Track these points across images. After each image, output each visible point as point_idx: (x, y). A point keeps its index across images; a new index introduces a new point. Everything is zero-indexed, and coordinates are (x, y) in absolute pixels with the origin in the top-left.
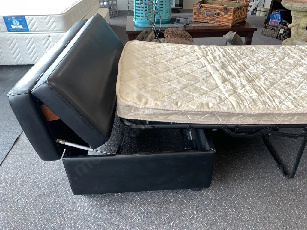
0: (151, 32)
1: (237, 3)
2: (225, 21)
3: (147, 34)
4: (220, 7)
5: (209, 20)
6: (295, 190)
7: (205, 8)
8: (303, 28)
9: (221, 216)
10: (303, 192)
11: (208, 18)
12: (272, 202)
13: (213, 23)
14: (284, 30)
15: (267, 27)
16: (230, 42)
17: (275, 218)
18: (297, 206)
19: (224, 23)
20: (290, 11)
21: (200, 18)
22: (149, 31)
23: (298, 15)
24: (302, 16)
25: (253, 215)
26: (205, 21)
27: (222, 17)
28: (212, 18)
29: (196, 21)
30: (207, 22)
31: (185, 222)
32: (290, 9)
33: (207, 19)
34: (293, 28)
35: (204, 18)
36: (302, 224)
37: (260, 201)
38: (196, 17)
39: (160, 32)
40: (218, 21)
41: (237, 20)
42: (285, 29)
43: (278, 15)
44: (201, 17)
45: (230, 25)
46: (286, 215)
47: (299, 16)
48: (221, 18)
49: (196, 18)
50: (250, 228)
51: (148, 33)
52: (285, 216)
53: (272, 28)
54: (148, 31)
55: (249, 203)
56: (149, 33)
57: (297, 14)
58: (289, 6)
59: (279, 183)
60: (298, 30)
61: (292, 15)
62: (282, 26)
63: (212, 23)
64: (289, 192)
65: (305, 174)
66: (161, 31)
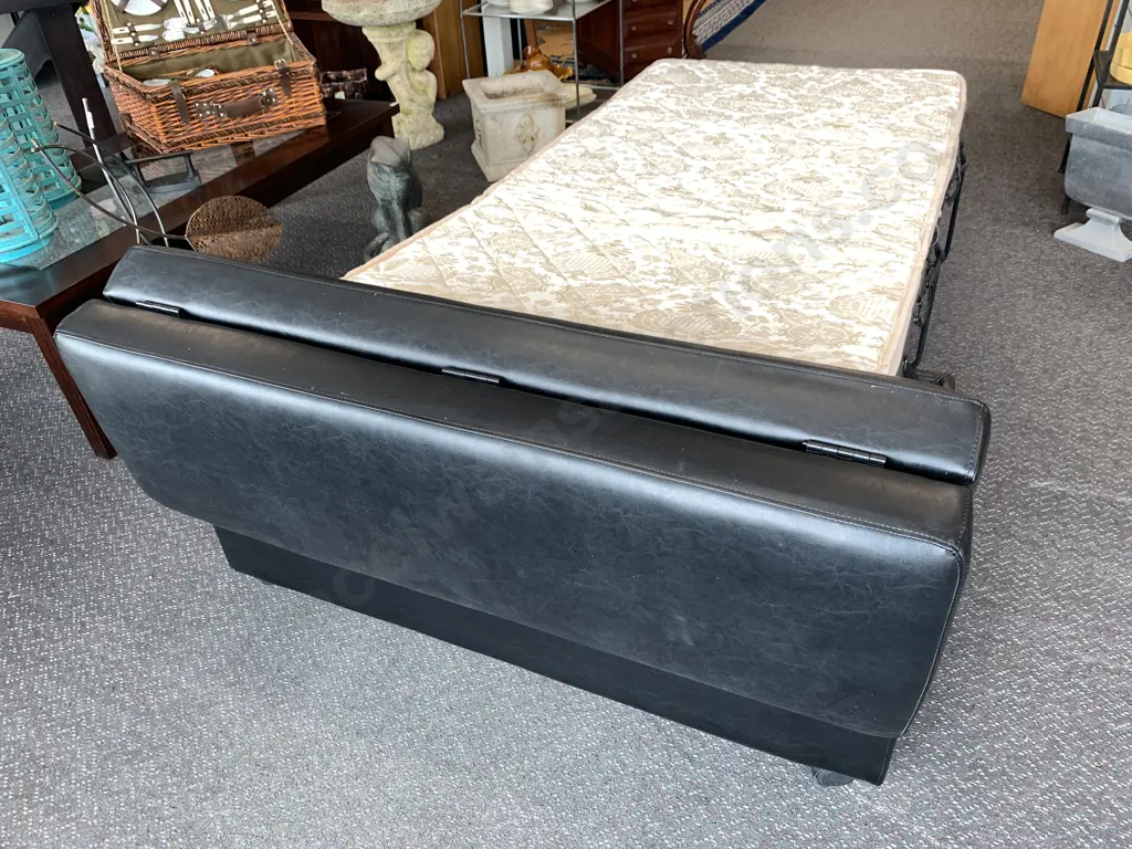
1: (254, 45)
2: (300, 114)
4: (259, 73)
7: (203, 91)
13: (256, 136)
19: (297, 125)
20: (360, 28)
23: (397, 35)
27: (280, 106)
32: (359, 24)
34: (397, 78)
35: (214, 129)
40: (272, 123)
44: (198, 133)
45: (322, 121)
47: (399, 39)
48: (279, 110)
57: (393, 34)
58: (372, 16)
61: (370, 39)
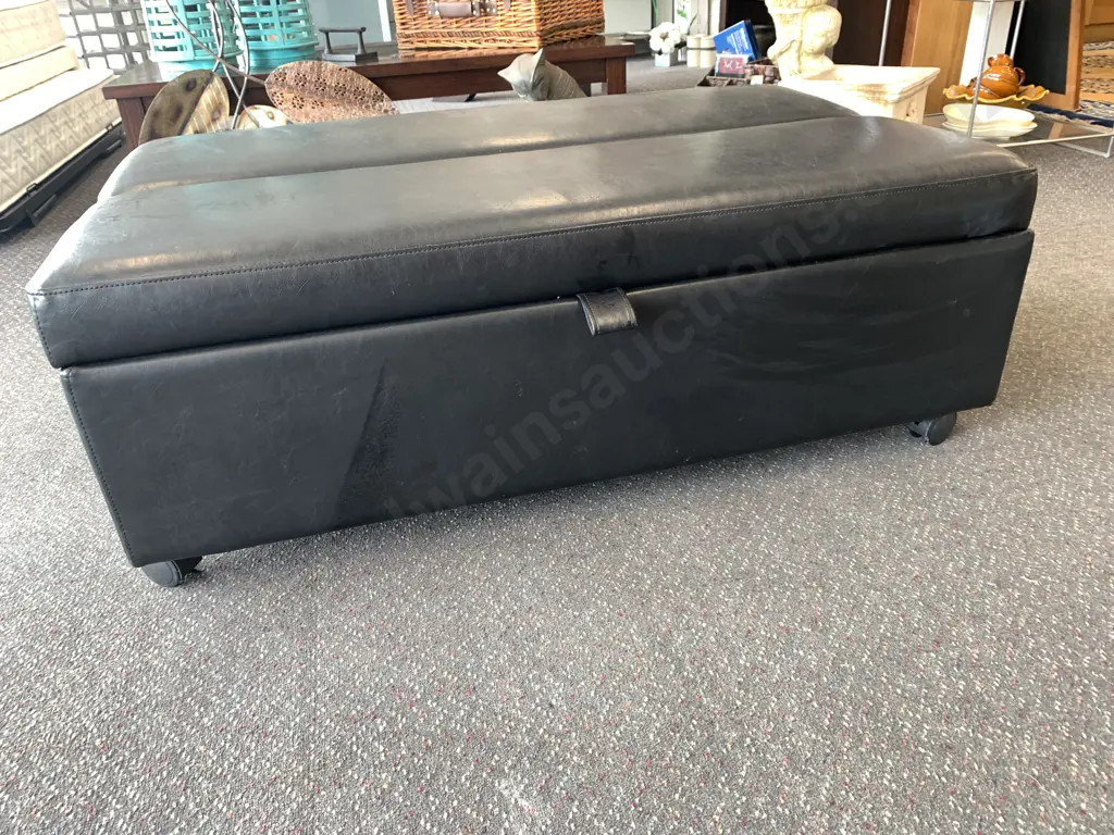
0: (209, 81)
2: (516, 30)
3: (192, 95)
5: (457, 34)
6: (749, 573)
8: (817, 54)
9: (380, 737)
10: (782, 576)
11: (454, 28)
12: (640, 634)
13: (473, 45)
14: (765, 77)
15: (712, 82)
16: (526, 92)
17: (640, 703)
18: (749, 632)
19: (511, 41)
21: (425, 35)
22: (199, 82)
24: (804, 10)
25: (537, 706)
26: (443, 44)
27: (499, 18)
28: (467, 27)
29: (413, 46)
30: (452, 45)
31: (182, 799)
33: (450, 34)
35: (438, 29)
36: (763, 706)
37: (583, 642)
38: (407, 32)
39: (248, 80)
40: (488, 34)
41: (562, 28)
42: (767, 73)
43: (740, 35)
44: (426, 29)
45: (535, 43)
46: (694, 681)
47: (792, 12)
48: (496, 21)
49: (408, 36)
50: (510, 768)
51: (198, 88)
52: (687, 682)
53: (726, 82)
54: (195, 82)
55: (531, 657)
56: (203, 90)
59: (682, 556)
60: (800, 64)
62: (756, 66)
63: (470, 48)
64: (722, 583)
65: (798, 505)
66: (252, 78)
